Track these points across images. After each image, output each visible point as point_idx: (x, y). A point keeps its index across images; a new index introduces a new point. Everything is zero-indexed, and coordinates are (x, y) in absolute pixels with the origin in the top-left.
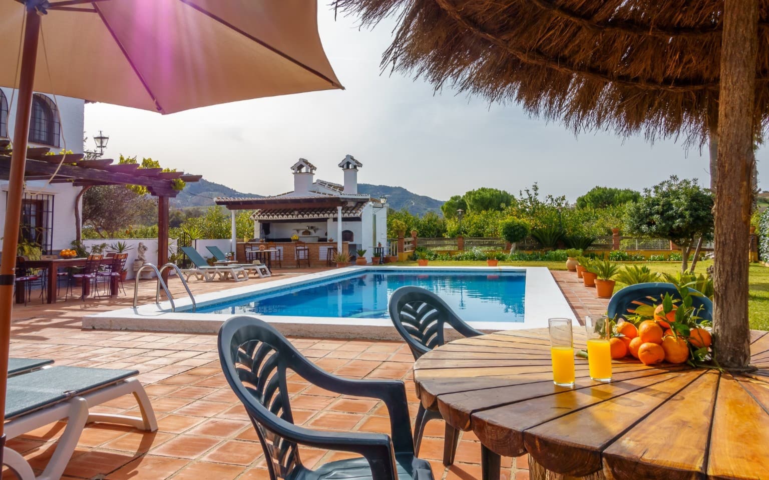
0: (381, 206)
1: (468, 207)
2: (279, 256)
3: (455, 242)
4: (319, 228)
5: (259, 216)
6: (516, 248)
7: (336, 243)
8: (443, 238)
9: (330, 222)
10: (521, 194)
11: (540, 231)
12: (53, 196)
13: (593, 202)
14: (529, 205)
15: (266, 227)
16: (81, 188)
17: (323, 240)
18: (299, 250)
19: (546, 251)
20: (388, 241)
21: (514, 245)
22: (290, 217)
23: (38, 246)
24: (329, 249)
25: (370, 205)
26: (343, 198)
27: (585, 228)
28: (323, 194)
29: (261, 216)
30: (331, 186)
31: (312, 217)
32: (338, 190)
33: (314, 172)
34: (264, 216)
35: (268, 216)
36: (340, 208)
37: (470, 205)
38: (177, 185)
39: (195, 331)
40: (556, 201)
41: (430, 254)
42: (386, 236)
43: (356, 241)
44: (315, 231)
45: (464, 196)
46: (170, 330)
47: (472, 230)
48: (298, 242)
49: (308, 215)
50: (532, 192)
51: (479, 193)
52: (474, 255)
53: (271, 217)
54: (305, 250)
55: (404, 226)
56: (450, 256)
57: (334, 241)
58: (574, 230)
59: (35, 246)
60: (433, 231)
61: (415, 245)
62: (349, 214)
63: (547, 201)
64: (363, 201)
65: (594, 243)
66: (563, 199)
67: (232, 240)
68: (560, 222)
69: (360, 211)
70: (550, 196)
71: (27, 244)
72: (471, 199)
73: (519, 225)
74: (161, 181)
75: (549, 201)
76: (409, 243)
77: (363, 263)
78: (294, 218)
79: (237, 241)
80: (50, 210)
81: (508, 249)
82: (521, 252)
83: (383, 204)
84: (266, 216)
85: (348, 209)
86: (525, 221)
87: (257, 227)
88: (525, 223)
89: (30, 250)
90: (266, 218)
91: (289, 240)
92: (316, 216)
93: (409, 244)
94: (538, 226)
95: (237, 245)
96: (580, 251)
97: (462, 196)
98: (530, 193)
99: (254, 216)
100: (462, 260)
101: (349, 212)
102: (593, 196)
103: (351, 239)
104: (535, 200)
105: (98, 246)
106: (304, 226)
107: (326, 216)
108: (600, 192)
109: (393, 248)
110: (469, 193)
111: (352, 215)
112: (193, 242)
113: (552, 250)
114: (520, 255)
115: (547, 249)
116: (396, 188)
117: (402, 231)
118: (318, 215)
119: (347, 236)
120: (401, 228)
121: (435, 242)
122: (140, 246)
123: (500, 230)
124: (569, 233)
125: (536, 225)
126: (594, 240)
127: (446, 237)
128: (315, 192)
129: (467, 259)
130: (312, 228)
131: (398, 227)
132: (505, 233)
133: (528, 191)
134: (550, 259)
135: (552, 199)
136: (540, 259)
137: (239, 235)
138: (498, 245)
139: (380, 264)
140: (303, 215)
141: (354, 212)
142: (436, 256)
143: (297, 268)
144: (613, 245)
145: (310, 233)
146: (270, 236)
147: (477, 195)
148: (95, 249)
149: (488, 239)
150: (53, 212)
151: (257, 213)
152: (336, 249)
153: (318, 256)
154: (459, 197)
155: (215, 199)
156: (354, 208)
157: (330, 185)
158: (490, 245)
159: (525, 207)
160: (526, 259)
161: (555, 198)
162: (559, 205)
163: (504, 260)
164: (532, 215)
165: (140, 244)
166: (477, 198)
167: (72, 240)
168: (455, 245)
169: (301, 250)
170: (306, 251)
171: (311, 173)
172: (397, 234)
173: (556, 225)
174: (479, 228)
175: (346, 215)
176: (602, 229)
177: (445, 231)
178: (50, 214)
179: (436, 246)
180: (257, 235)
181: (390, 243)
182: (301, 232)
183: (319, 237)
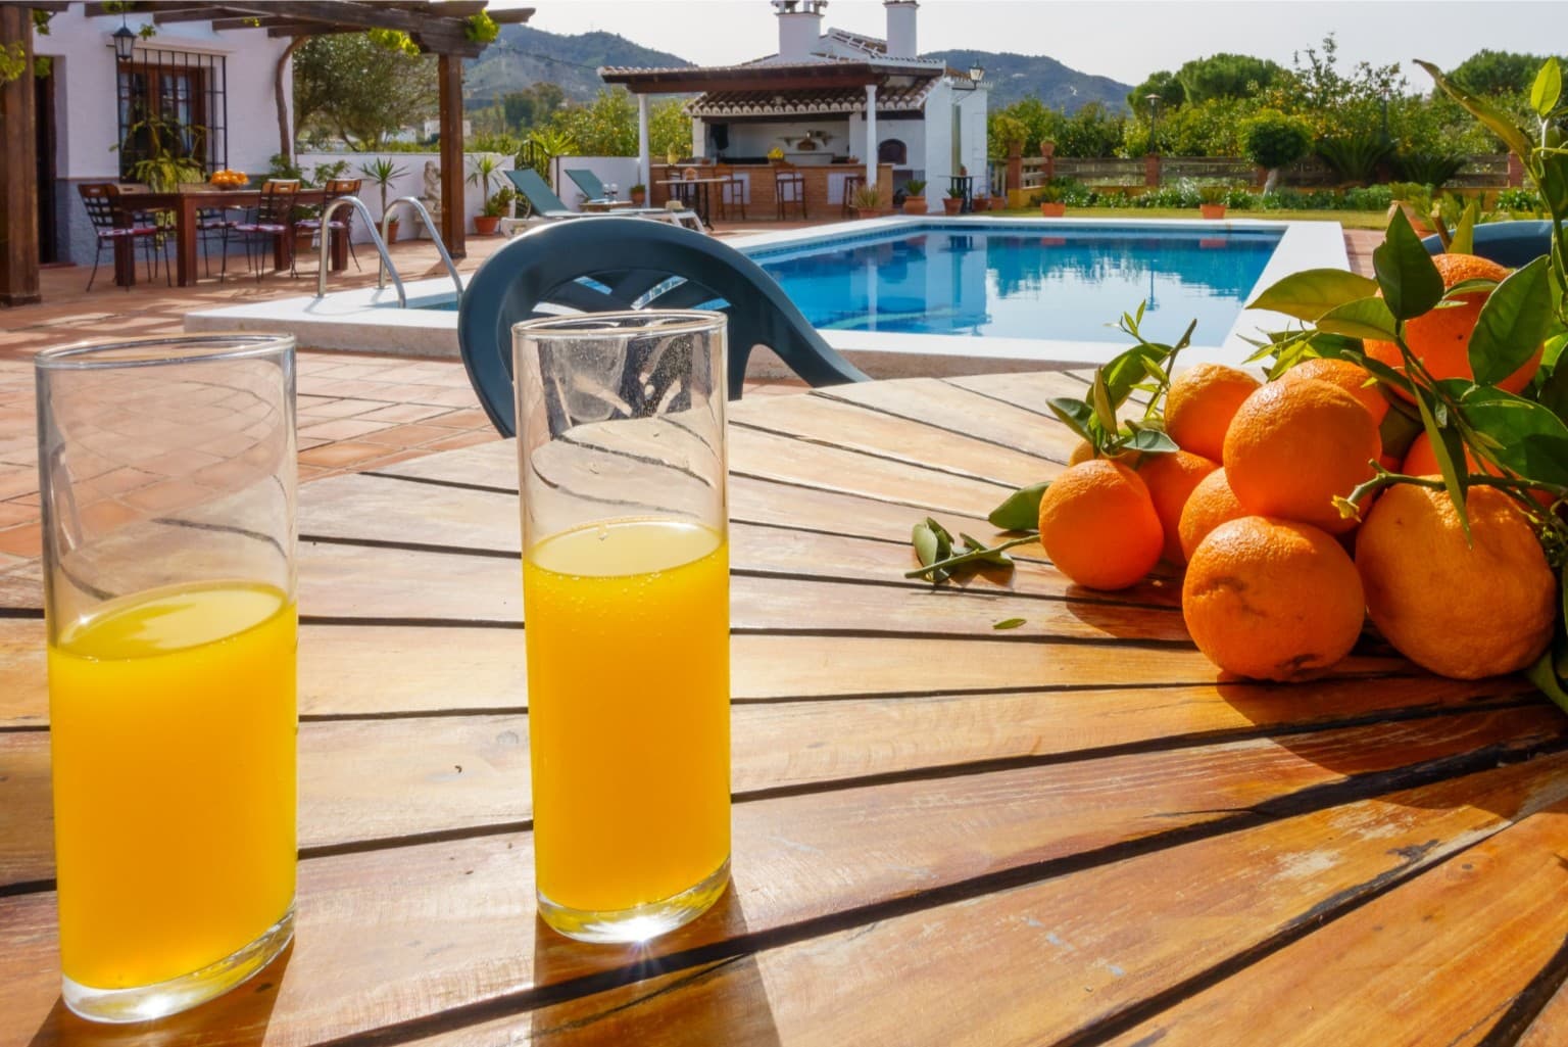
0: (972, 85)
1: (1188, 96)
2: (742, 195)
3: (1139, 167)
4: (834, 134)
5: (702, 108)
6: (1279, 182)
7: (864, 167)
8: (1116, 160)
9: (854, 120)
10: (1296, 60)
11: (1335, 145)
12: (224, 58)
13: (1473, 84)
14: (1314, 84)
15: (718, 132)
16: (288, 40)
17: (841, 161)
18: (783, 181)
19: (1346, 188)
20: (988, 163)
21: (1272, 175)
22: (768, 111)
23: (195, 166)
24: (847, 179)
25: (947, 85)
26: (879, 67)
27: (1444, 139)
28: (841, 59)
29: (706, 109)
30: (860, 42)
31: (816, 111)
32: (873, 51)
33: (822, 10)
34: (711, 107)
35: (721, 107)
36: (871, 90)
37: (1191, 91)
38: (479, 31)
39: (420, 351)
40: (1378, 75)
41: (1080, 194)
42: (986, 153)
43: (911, 164)
44: (825, 141)
45: (1179, 73)
46: (366, 348)
47: (1183, 142)
48: (781, 164)
49: (807, 105)
50: (1322, 56)
51: (1213, 66)
52: (1179, 196)
53: (726, 109)
54: (794, 181)
55: (1022, 132)
56: (1126, 198)
57: (860, 163)
58: (1416, 141)
59: (188, 165)
60: (1095, 145)
61: (1049, 173)
62: (896, 103)
63: (1357, 75)
64: (926, 74)
65: (1463, 171)
66: (1395, 70)
67: (642, 160)
68: (1384, 123)
69: (922, 96)
70: (1364, 65)
71: (171, 161)
72: (1195, 78)
73: (1286, 128)
74: (441, 21)
75: (1363, 76)
76: (1036, 168)
77: (922, 211)
78: (778, 111)
79: (652, 161)
80: (219, 87)
81: (1261, 183)
82: (1290, 190)
83: (975, 82)
84: (716, 109)
85: (894, 91)
86: (1300, 119)
87: (699, 131)
88: (1301, 126)
89: (177, 173)
90: (715, 112)
91: (765, 161)
92: (823, 108)
93: (1035, 170)
94: (1333, 132)
95: (652, 170)
96: (1428, 187)
97: (1174, 73)
98: (1316, 56)
99: (691, 108)
100: (1152, 206)
101: (896, 98)
102: (1474, 70)
103: (901, 159)
104: (1328, 74)
105: (328, 166)
106: (802, 131)
107: (846, 107)
108: (1491, 63)
109: (1000, 181)
110: (1190, 66)
111: (902, 106)
112: (554, 161)
113: (1362, 187)
114: (1286, 197)
115: (1350, 183)
116: (1037, 59)
117: (1016, 142)
118: (829, 104)
119: (891, 151)
120: (1015, 136)
121: (1093, 168)
122: (427, 169)
123: (1243, 140)
124: (1403, 145)
125: (1329, 130)
126: (1462, 163)
127: (1121, 157)
128: (824, 56)
129: (1162, 204)
130: (819, 134)
131: (1009, 132)
132: (1252, 147)
133: (1311, 52)
134: (1353, 206)
135: (1369, 72)
136: (1332, 205)
137: (656, 149)
138: (1239, 174)
139: (963, 212)
140: (795, 106)
141: (908, 98)
142: (1094, 199)
143: (778, 220)
144: (1509, 177)
145: (814, 146)
146: (729, 153)
147: (1208, 69)
148: (321, 172)
149: (1216, 161)
150: (224, 92)
151: (698, 103)
152: (862, 180)
153: (825, 195)
154: (1168, 74)
155: (601, 71)
156: (907, 91)
157: (858, 40)
158: (1219, 174)
159: (1305, 90)
160: (1301, 207)
161: (1375, 68)
162: (1385, 83)
163: (1247, 208)
164: (1320, 107)
165: (427, 164)
166: (1207, 77)
167: (273, 154)
168: (1140, 174)
169: (788, 181)
170: (799, 185)
171: (816, 13)
172: (1007, 150)
173: (1374, 130)
174: (1199, 138)
175: (890, 106)
176: (1485, 141)
177: (1121, 143)
178: (220, 98)
179: (1099, 176)
180: (699, 149)
181: (993, 169)
182: (795, 143)
183: (833, 154)
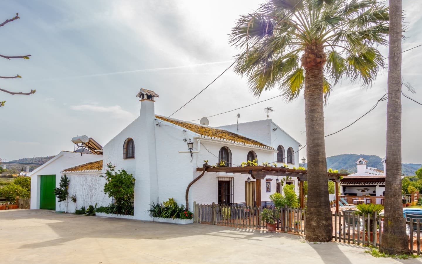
4: (369, 189)
9: (377, 187)
17: (374, 195)
28: (372, 174)
30: (375, 170)
31: (369, 185)
32: (379, 172)
61: (418, 198)
87: (342, 188)
90: (344, 184)
92: (371, 184)
93: (416, 197)
106: (362, 188)
107: (376, 184)
120: (413, 190)
128: (368, 173)
130: (366, 189)
145: (365, 191)
146: (346, 193)
153: (375, 202)
172: (411, 193)
182: (361, 191)
183: (369, 193)
